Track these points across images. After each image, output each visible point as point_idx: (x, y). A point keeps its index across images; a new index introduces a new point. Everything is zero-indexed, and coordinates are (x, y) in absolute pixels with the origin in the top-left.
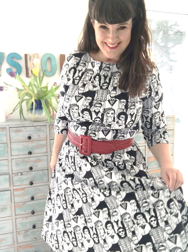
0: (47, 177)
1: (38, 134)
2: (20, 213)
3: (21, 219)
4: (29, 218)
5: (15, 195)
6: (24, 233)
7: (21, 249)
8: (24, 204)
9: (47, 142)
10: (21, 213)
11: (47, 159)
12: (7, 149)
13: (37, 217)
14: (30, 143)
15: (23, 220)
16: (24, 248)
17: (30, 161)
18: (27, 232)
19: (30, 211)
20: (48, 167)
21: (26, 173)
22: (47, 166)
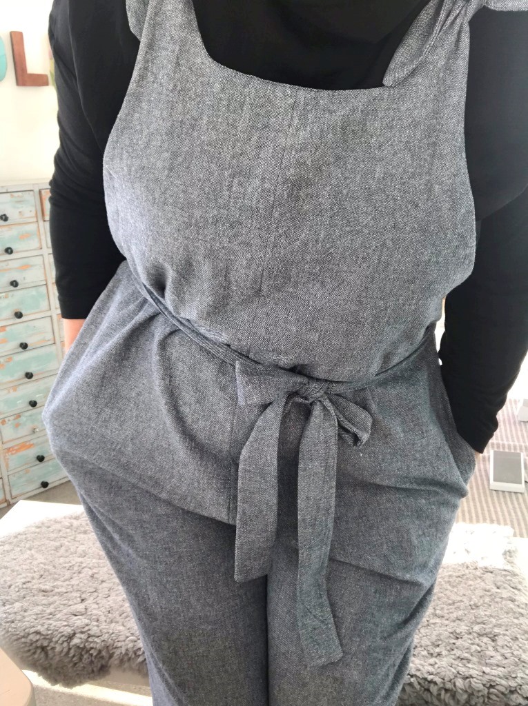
0: (47, 300)
1: (21, 210)
2: (2, 380)
3: (6, 392)
4: (21, 387)
6: (15, 419)
7: (10, 453)
8: (8, 360)
9: (38, 227)
10: (4, 381)
11: (42, 263)
13: (35, 383)
14: (4, 229)
15: (9, 392)
16: (17, 451)
17: (10, 269)
18: (20, 416)
19: (22, 373)
20: (46, 280)
21: (4, 294)
22: (43, 278)
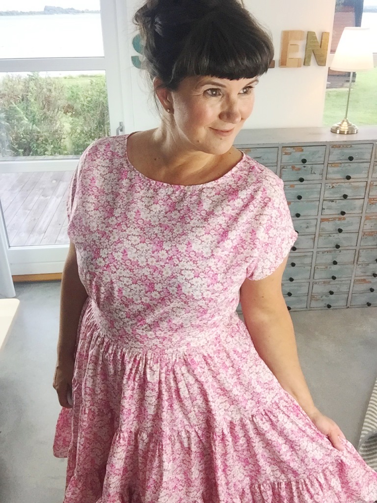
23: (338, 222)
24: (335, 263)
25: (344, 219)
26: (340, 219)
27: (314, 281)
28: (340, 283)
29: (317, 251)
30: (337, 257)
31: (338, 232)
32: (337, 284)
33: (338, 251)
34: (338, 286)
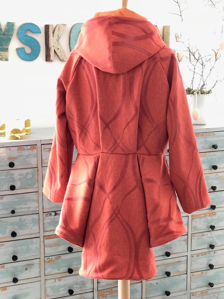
2: (51, 272)
3: (53, 281)
4: (64, 278)
5: (45, 245)
8: (57, 258)
10: (53, 273)
12: (37, 177)
13: (74, 277)
15: (55, 281)
23: (209, 218)
24: (211, 267)
25: (215, 214)
26: (210, 215)
27: (192, 291)
28: (218, 291)
29: (191, 255)
30: (212, 260)
31: (211, 229)
32: (216, 293)
33: (213, 253)
34: (216, 295)
